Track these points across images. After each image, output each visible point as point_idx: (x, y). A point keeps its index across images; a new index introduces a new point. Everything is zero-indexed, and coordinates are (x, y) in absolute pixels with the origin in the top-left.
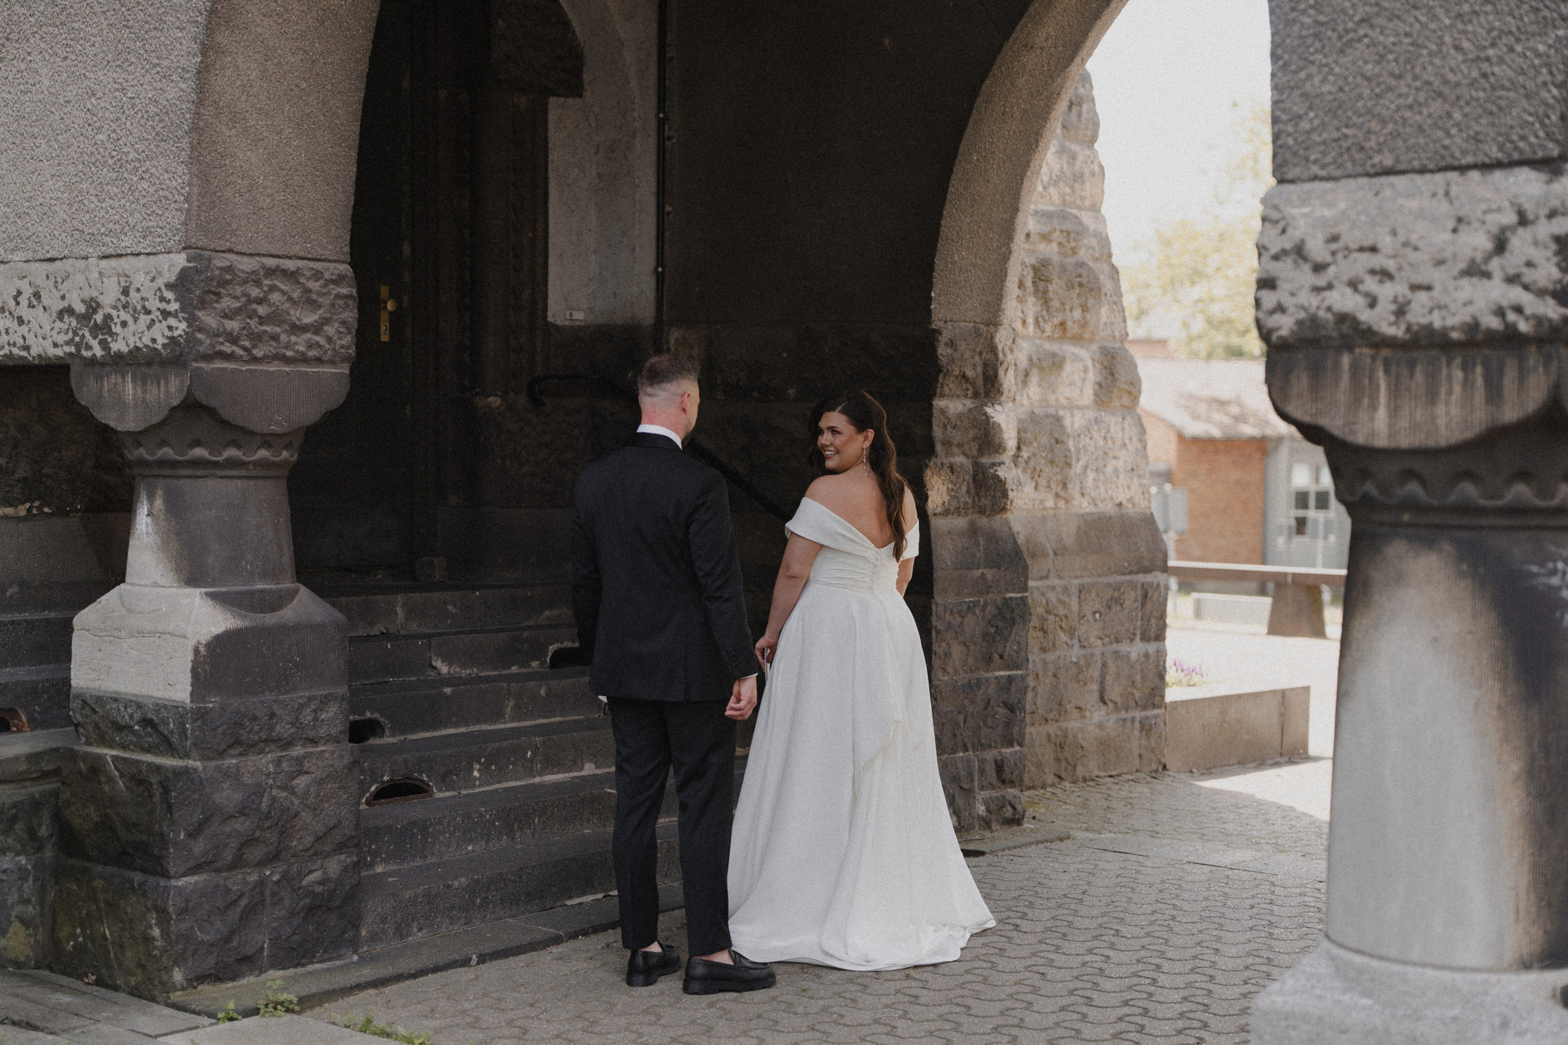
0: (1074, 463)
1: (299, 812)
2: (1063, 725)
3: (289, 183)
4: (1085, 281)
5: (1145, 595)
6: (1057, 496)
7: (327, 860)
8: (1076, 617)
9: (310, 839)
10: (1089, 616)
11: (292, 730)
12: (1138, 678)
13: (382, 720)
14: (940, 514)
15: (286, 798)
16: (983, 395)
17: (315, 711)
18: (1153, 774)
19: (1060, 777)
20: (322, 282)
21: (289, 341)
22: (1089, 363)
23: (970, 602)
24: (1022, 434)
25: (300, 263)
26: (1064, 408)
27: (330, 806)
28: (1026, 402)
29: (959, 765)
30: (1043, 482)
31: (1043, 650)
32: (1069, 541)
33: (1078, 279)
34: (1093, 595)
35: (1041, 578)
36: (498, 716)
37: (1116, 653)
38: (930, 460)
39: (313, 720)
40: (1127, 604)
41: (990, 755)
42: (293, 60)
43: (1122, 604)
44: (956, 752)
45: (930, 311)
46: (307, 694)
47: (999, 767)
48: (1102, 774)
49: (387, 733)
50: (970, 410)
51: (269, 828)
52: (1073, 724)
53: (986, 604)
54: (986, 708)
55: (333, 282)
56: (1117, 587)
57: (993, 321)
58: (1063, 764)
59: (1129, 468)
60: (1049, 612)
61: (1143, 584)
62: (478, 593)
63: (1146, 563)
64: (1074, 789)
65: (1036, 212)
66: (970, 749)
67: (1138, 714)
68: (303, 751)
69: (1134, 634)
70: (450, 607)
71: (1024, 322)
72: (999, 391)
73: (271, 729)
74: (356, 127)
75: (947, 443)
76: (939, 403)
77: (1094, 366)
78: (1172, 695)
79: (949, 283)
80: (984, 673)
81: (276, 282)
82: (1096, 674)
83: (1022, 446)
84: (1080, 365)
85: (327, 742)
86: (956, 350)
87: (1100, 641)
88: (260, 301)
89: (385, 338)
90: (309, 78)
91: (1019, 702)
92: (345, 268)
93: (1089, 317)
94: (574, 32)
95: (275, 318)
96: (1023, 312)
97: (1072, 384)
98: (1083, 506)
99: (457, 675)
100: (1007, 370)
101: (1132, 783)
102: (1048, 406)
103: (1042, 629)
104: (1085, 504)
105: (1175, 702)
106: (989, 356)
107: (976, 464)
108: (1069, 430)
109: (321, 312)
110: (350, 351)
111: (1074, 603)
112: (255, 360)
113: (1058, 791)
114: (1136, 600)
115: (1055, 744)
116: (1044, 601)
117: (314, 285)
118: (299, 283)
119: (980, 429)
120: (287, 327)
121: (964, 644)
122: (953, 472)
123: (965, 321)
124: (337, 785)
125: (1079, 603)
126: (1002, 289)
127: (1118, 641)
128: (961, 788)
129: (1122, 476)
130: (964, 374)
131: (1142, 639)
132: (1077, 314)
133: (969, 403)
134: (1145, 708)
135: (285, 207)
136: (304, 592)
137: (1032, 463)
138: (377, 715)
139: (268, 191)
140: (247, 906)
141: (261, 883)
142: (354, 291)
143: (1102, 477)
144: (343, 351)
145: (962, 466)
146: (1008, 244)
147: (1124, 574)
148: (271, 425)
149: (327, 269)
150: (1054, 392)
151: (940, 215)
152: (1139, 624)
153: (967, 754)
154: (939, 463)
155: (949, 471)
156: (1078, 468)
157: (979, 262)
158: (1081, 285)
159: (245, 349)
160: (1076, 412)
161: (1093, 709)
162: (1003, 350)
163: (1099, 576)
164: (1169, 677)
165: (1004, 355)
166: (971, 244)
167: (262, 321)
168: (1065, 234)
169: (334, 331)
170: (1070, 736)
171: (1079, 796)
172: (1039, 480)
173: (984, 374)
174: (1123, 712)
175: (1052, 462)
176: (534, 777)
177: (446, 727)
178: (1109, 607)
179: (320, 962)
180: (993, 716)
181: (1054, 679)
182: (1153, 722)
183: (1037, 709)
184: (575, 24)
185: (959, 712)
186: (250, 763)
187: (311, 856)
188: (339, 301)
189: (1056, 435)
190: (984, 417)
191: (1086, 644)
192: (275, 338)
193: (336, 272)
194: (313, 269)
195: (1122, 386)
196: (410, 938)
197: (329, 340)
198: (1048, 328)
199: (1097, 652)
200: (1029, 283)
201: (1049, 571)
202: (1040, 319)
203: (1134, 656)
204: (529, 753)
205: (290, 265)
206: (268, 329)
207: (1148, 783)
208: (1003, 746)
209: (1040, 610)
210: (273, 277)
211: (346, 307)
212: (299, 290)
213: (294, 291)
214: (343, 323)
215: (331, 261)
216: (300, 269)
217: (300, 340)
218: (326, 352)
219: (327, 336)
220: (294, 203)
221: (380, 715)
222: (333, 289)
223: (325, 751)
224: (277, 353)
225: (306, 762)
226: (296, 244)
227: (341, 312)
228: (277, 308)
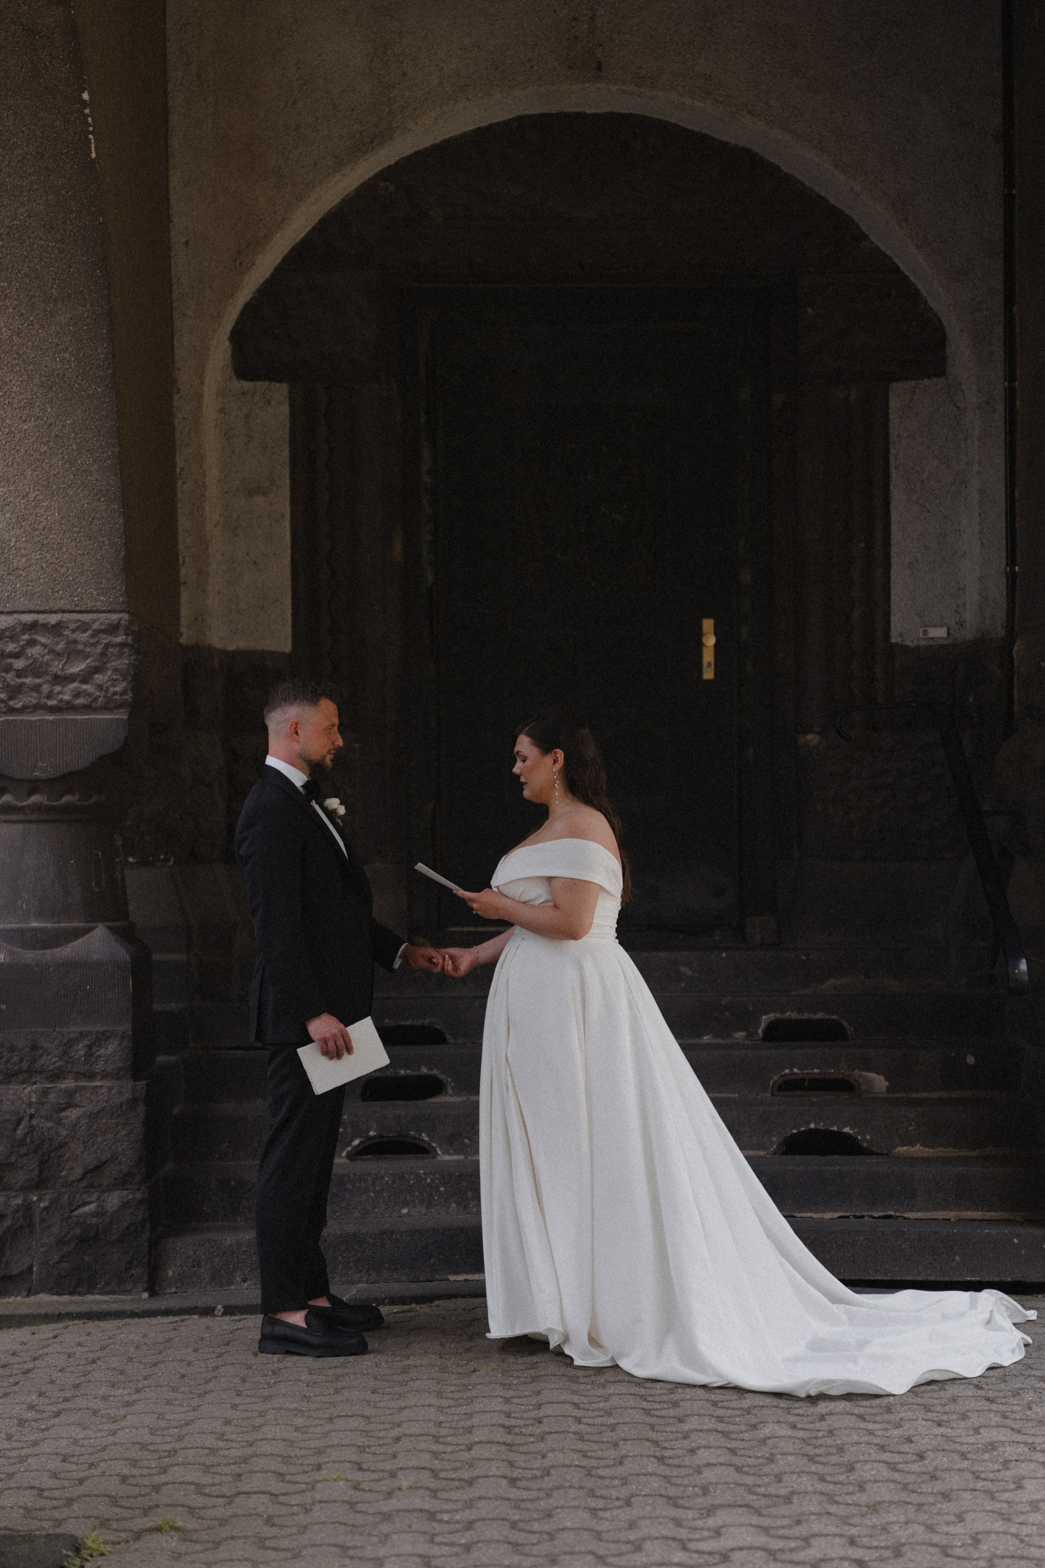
1: (67, 1143)
3: (45, 542)
7: (107, 1194)
9: (79, 1172)
11: (60, 1063)
13: (443, 1077)
15: (49, 1129)
17: (90, 1047)
20: (90, 632)
21: (52, 691)
25: (67, 616)
27: (104, 1140)
39: (85, 1055)
46: (79, 1030)
49: (450, 1091)
51: (25, 1155)
55: (102, 631)
62: (724, 955)
68: (74, 1084)
73: (34, 1060)
74: (114, 481)
81: (35, 636)
85: (102, 1079)
88: (17, 656)
89: (709, 675)
90: (48, 441)
92: (120, 617)
94: (925, 301)
95: (35, 670)
109: (88, 661)
110: (125, 697)
112: (12, 711)
117: (83, 637)
118: (63, 636)
120: (49, 678)
124: (113, 1121)
136: (100, 931)
138: (435, 1072)
139: (22, 551)
140: (9, 1228)
141: (28, 1208)
142: (130, 639)
144: (118, 697)
148: (34, 771)
149: (94, 621)
167: (20, 674)
169: (106, 678)
179: (102, 1294)
186: (11, 1092)
187: (86, 1187)
188: (111, 650)
192: (36, 688)
193: (106, 622)
194: (78, 621)
196: (233, 1287)
197: (100, 687)
205: (53, 619)
206: (28, 681)
210: (33, 632)
211: (120, 655)
212: (63, 643)
213: (58, 643)
214: (115, 670)
215: (104, 612)
216: (64, 622)
217: (65, 689)
218: (96, 699)
219: (97, 684)
220: (54, 560)
221: (441, 1073)
222: (104, 639)
223: (101, 1086)
224: (38, 703)
225: (78, 1095)
226: (61, 599)
227: (114, 660)
228: (35, 660)
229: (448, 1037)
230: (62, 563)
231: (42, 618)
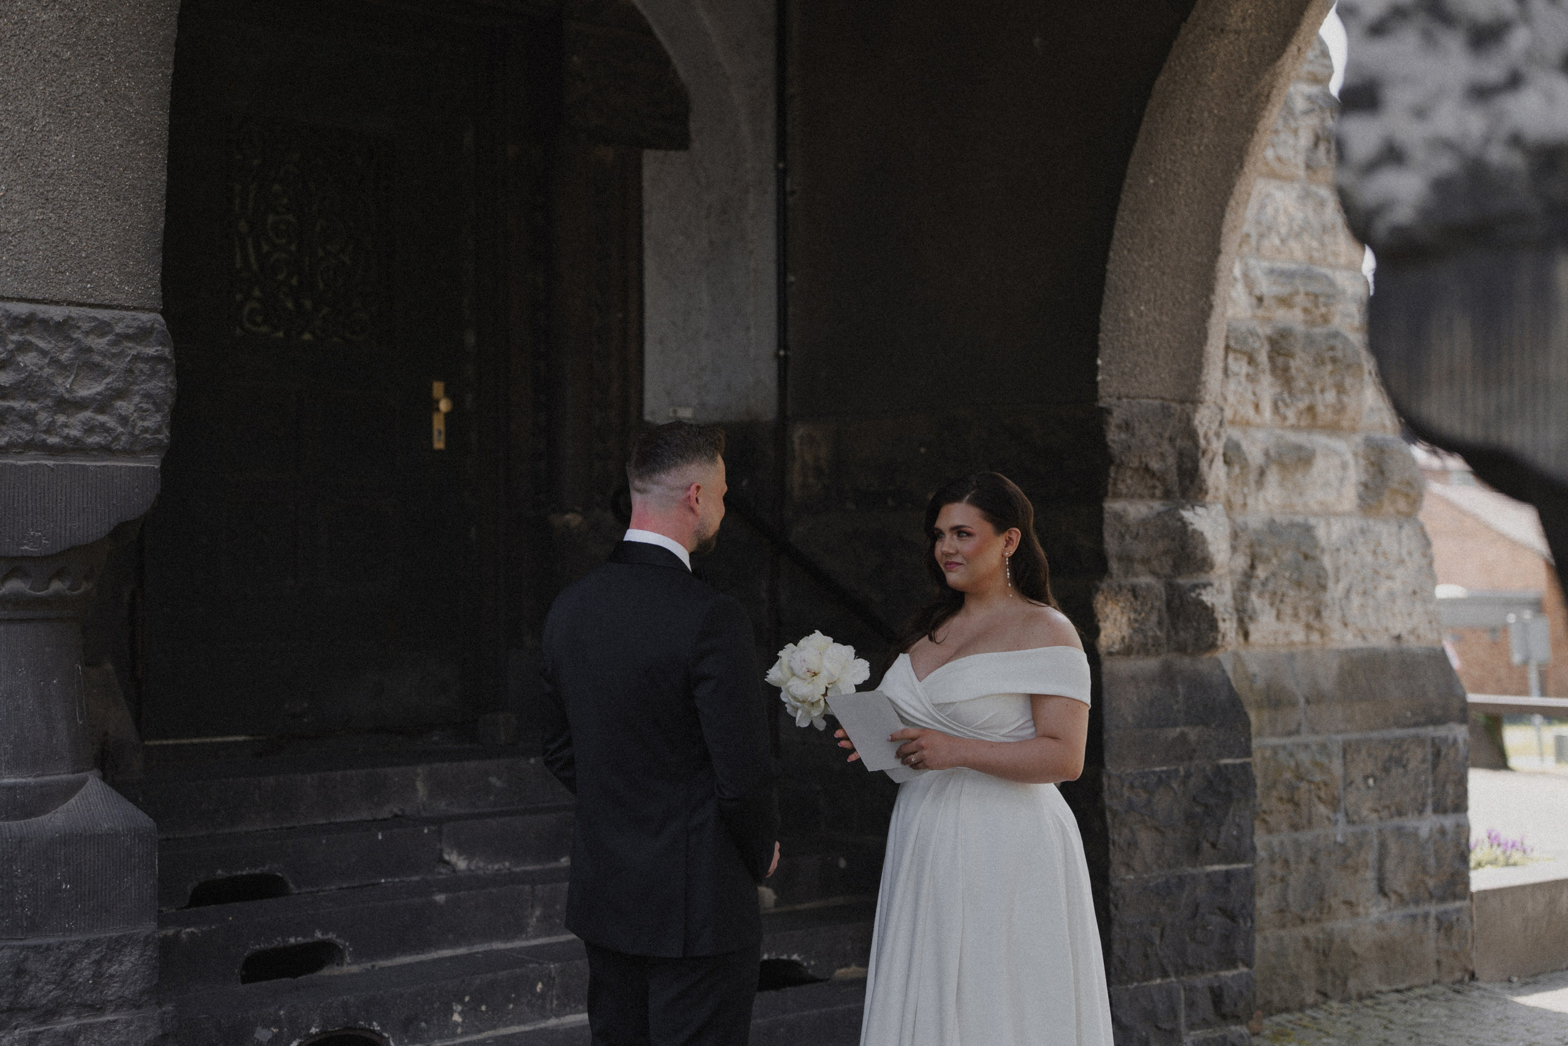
0: (1331, 584)
2: (1328, 925)
3: (50, 195)
4: (1339, 354)
5: (1437, 754)
6: (1309, 627)
8: (1341, 784)
10: (1359, 780)
11: (56, 993)
12: (1432, 861)
13: (339, 941)
14: (1118, 653)
16: (1178, 495)
17: (98, 963)
18: (1457, 987)
19: (1325, 995)
21: (53, 422)
22: (1349, 457)
23: (1162, 772)
24: (1258, 549)
25: (75, 311)
26: (1316, 515)
28: (1262, 507)
29: (1156, 997)
30: (1288, 610)
31: (1295, 827)
32: (1327, 684)
33: (1331, 353)
34: (1364, 752)
35: (1290, 734)
36: (517, 929)
37: (1399, 831)
38: (1101, 580)
39: (93, 975)
40: (1411, 766)
41: (1201, 981)
42: (45, 17)
43: (1405, 766)
44: (1151, 978)
45: (1096, 383)
46: (83, 938)
47: (1217, 996)
48: (1384, 988)
49: (348, 959)
50: (1159, 514)
52: (1341, 924)
53: (1188, 776)
54: (1194, 915)
55: (128, 337)
56: (1399, 743)
57: (1191, 397)
58: (1329, 977)
59: (1410, 590)
60: (1300, 778)
61: (1433, 739)
63: (1438, 713)
64: (1343, 1011)
65: (1272, 271)
66: (1172, 975)
67: (1434, 909)
68: (76, 1023)
69: (1424, 805)
70: (493, 780)
71: (1257, 407)
72: (1201, 489)
73: (18, 993)
74: (162, 118)
75: (1127, 559)
76: (1113, 506)
77: (1357, 462)
78: (1480, 880)
79: (1123, 346)
80: (1189, 869)
81: (29, 337)
82: (1372, 856)
83: (1257, 563)
84: (1336, 461)
85: (118, 1008)
86: (1133, 435)
87: (1374, 816)
89: (439, 444)
90: (75, 44)
91: (1244, 906)
92: (152, 319)
93: (1345, 399)
94: (675, 72)
95: (28, 388)
96: (1254, 394)
97: (1327, 484)
98: (1346, 639)
99: (481, 872)
100: (1212, 461)
101: (1425, 1000)
102: (1296, 513)
103: (1291, 800)
104: (1349, 637)
105: (1485, 891)
106: (1187, 444)
107: (1171, 587)
108: (1323, 542)
109: (108, 380)
110: (160, 437)
111: (1337, 766)
113: (1320, 1015)
114: (1424, 761)
115: (1317, 951)
116: (1292, 763)
117: (99, 343)
118: (72, 340)
119: (1173, 539)
120: (49, 402)
121: (1157, 829)
122: (1135, 597)
123: (1148, 397)
125: (1345, 764)
126: (1201, 356)
127: (1400, 813)
128: (1159, 1028)
129: (1399, 602)
130: (1146, 466)
131: (1436, 811)
132: (1331, 396)
133: (1157, 506)
134: (1442, 899)
135: (45, 229)
136: (94, 785)
137: (1271, 586)
138: (331, 936)
139: (16, 207)
142: (167, 352)
143: (1371, 602)
144: (148, 436)
145: (1149, 588)
146: (1208, 297)
147: (1409, 726)
148: (22, 544)
150: (1301, 494)
151: (1105, 259)
152: (1430, 790)
153: (1168, 980)
154: (1115, 585)
155: (1130, 596)
156: (1335, 591)
157: (1165, 319)
158: (1334, 360)
160: (1332, 520)
161: (1368, 904)
162: (1206, 436)
163: (1372, 729)
164: (1474, 858)
165: (1208, 442)
166: (1152, 296)
167: (5, 393)
168: (1312, 298)
169: (132, 408)
170: (1338, 940)
171: (1349, 1023)
172: (1282, 607)
173: (1179, 468)
174: (1412, 906)
175: (1299, 584)
176: (547, 1018)
177: (438, 948)
178: (1386, 770)
180: (1204, 928)
181: (1311, 866)
182: (1454, 918)
183: (1288, 905)
184: (675, 61)
185: (1153, 924)
188: (141, 366)
189: (1304, 548)
190: (1179, 524)
191: (1355, 818)
192: (29, 417)
193: (136, 324)
194: (95, 319)
195: (1395, 486)
197: (124, 420)
198: (1291, 415)
199: (1373, 829)
200: (1263, 357)
201: (1299, 725)
202: (1280, 404)
203: (1424, 832)
204: (539, 986)
205: (57, 313)
206: (16, 404)
207: (1448, 1000)
208: (1220, 968)
209: (1288, 775)
210: (25, 331)
211: (153, 374)
212: (70, 350)
213: (62, 350)
214: (147, 396)
215: (127, 308)
216: (73, 319)
217: (72, 420)
218: (117, 438)
219: (120, 415)
220: (62, 225)
221: (338, 936)
222: (130, 348)
223: (114, 1021)
224: (32, 440)
225: (82, 1038)
226: (67, 283)
227: (144, 381)
228: (31, 375)
229: (292, 886)
230: (72, 230)
231: (41, 310)
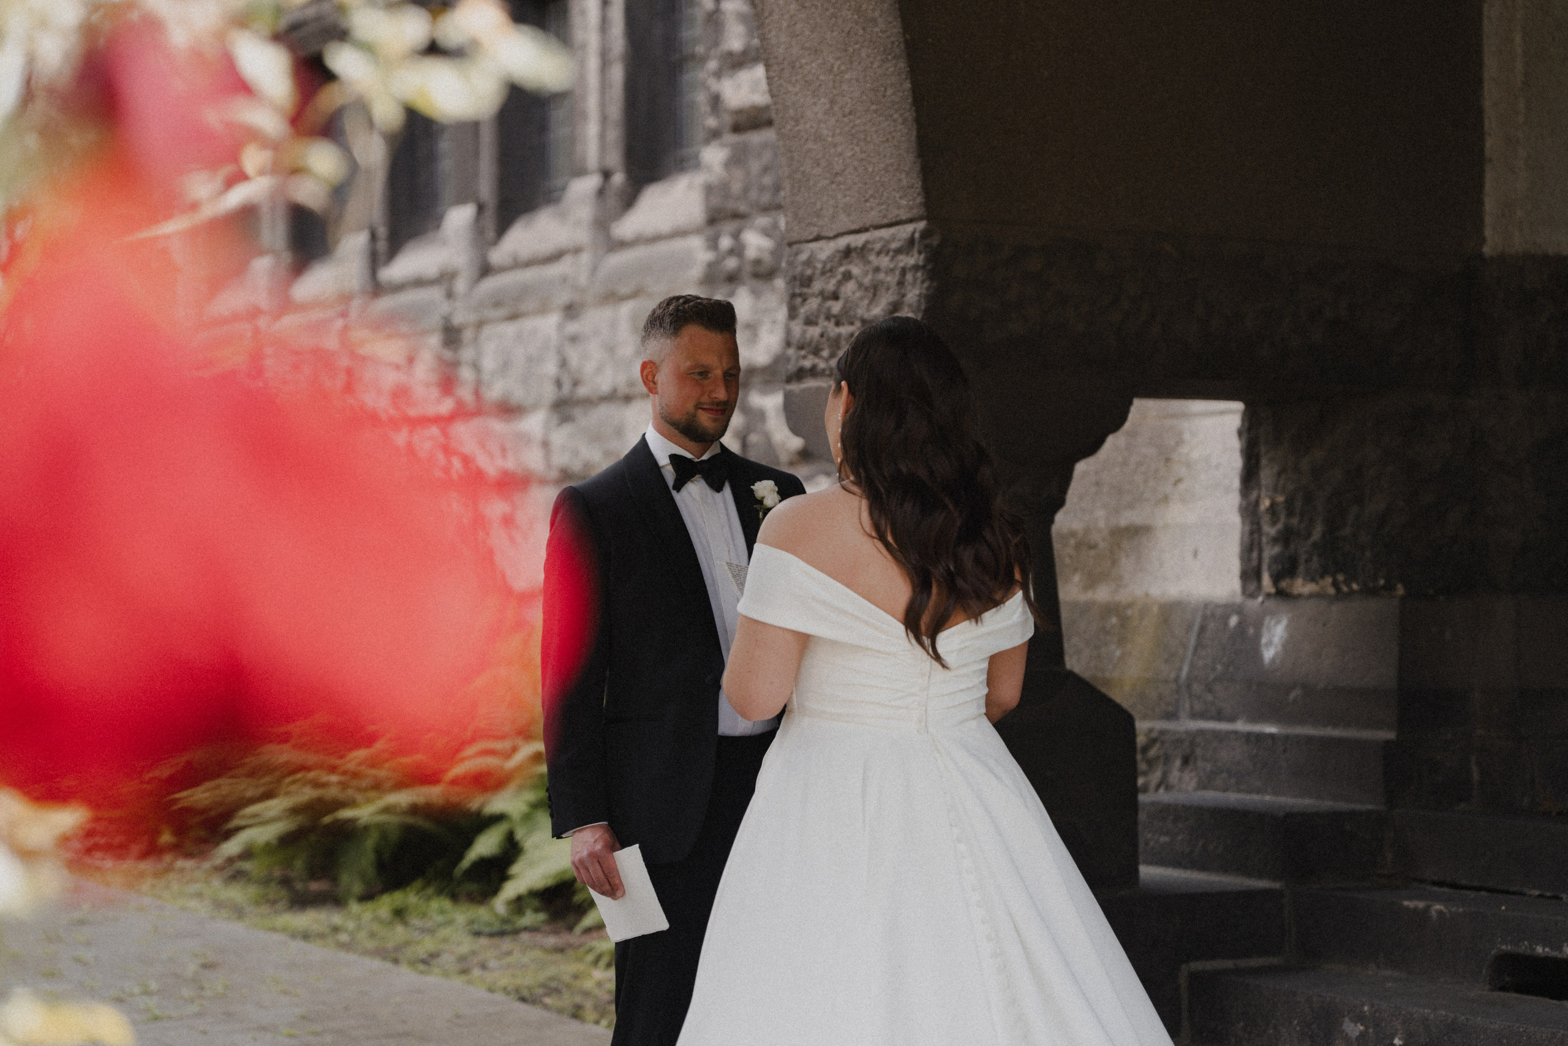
20: (890, 254)
81: (848, 267)
95: (848, 314)
117: (885, 261)
118: (869, 262)
149: (893, 238)
159: (827, 360)
188: (907, 276)
194: (881, 239)
205: (861, 240)
210: (848, 261)
212: (870, 272)
213: (866, 273)
215: (902, 223)
216: (869, 243)
222: (901, 261)
226: (871, 210)
228: (847, 300)
